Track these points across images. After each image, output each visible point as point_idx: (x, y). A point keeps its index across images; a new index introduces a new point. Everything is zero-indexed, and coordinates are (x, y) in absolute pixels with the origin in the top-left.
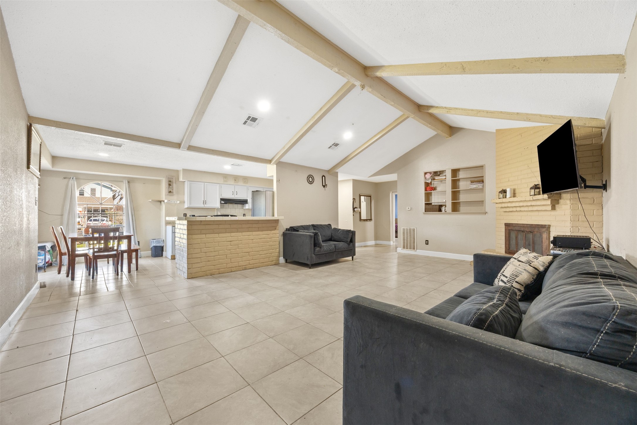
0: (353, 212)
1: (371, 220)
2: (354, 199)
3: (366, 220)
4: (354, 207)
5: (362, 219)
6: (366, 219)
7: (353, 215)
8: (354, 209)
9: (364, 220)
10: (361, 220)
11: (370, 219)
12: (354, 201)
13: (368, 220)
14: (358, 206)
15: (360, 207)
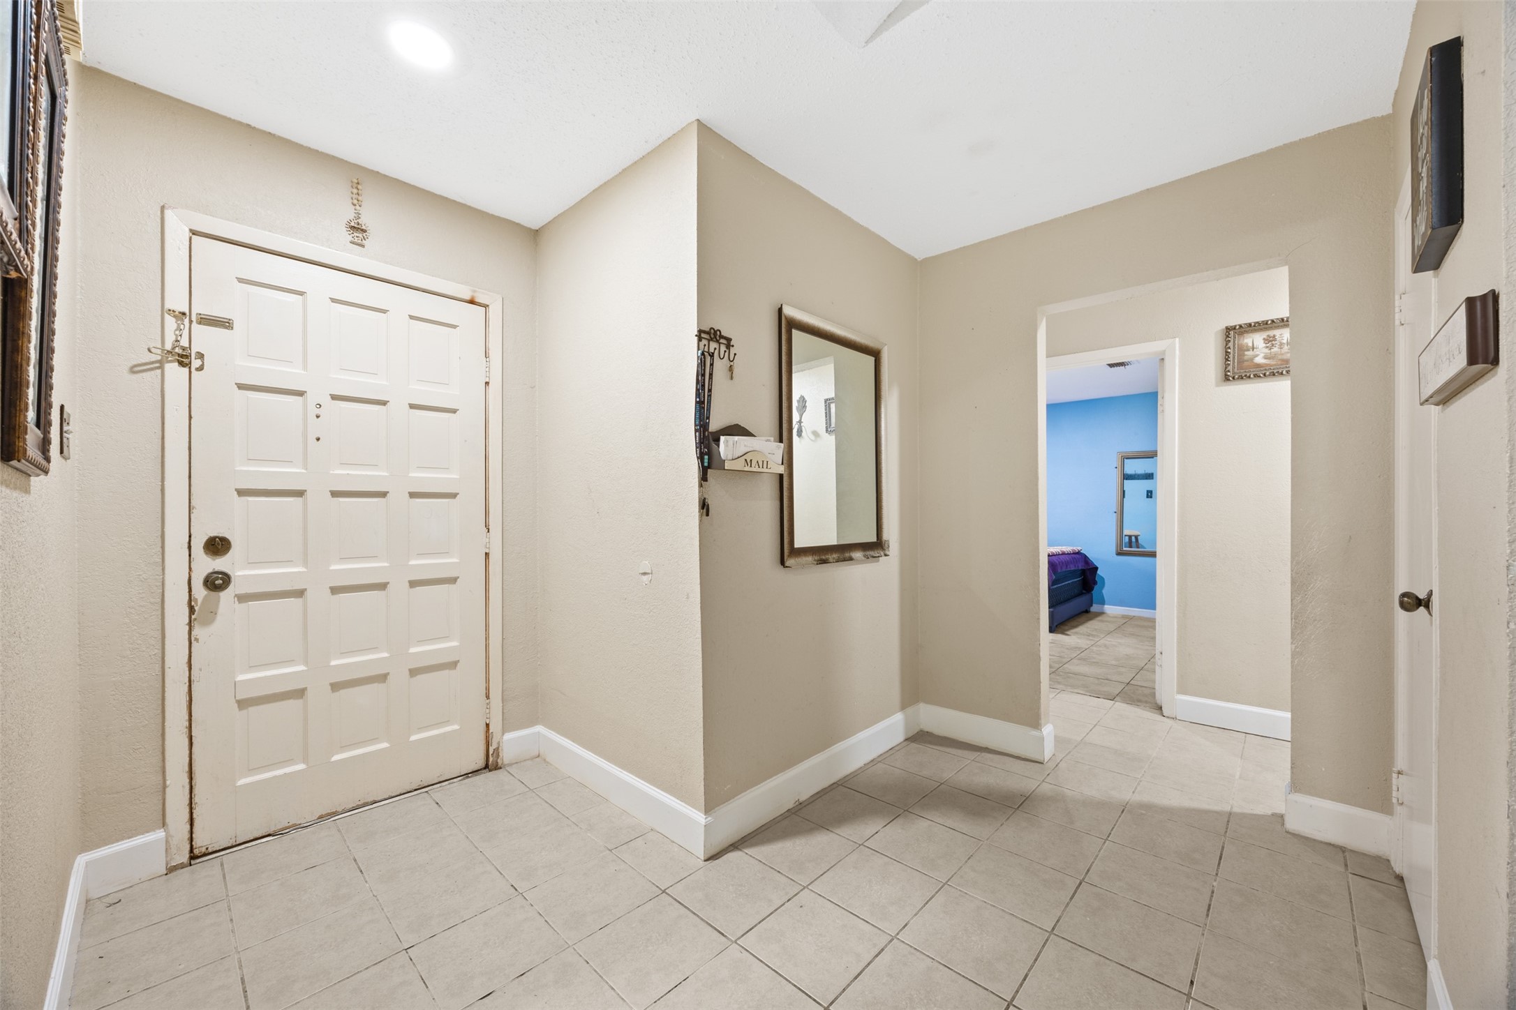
0: (704, 478)
1: (876, 546)
2: (710, 336)
3: (840, 552)
4: (714, 426)
5: (799, 543)
6: (832, 540)
7: (704, 506)
8: (707, 441)
9: (822, 554)
10: (787, 551)
11: (875, 539)
12: (720, 366)
13: (858, 555)
14: (762, 415)
15: (784, 431)
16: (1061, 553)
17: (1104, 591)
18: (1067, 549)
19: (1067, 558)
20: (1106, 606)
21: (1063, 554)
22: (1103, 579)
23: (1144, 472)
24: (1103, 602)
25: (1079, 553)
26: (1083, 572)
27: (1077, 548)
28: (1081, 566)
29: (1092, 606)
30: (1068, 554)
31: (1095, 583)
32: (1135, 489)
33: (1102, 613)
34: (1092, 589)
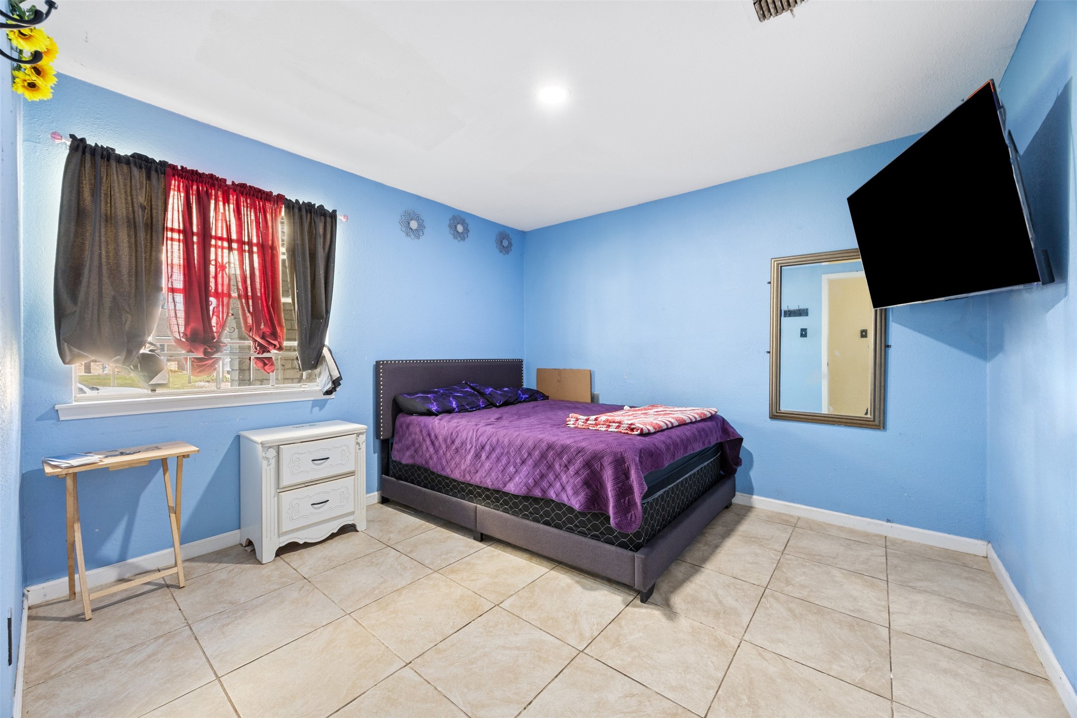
16: (676, 423)
17: (753, 474)
18: (690, 413)
19: (687, 431)
20: (755, 497)
21: (682, 424)
22: (750, 455)
23: (798, 308)
24: (750, 491)
25: (713, 418)
26: (720, 446)
27: (707, 411)
28: (714, 440)
29: (734, 495)
30: (692, 423)
31: (738, 462)
32: (791, 325)
33: (749, 509)
34: (734, 471)
